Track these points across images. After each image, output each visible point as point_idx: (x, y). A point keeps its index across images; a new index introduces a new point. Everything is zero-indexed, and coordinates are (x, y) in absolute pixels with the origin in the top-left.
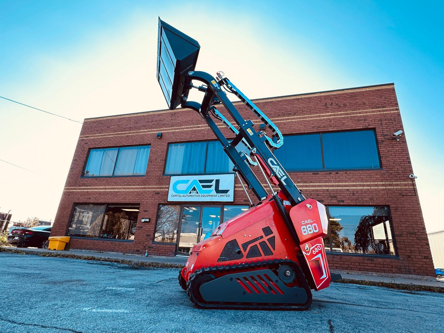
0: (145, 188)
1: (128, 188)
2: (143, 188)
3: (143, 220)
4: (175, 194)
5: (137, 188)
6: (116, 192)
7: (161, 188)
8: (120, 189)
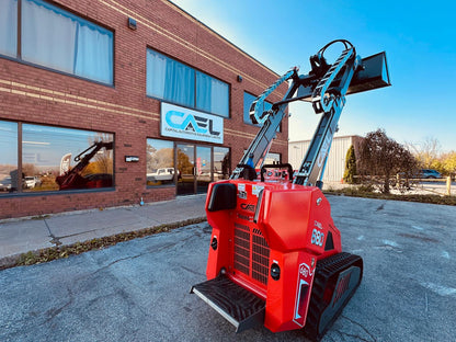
0: (119, 109)
1: (82, 102)
2: (115, 109)
3: (128, 159)
4: (169, 127)
5: (102, 106)
6: (49, 102)
7: (146, 115)
8: (59, 97)
